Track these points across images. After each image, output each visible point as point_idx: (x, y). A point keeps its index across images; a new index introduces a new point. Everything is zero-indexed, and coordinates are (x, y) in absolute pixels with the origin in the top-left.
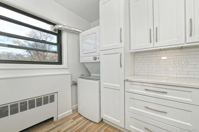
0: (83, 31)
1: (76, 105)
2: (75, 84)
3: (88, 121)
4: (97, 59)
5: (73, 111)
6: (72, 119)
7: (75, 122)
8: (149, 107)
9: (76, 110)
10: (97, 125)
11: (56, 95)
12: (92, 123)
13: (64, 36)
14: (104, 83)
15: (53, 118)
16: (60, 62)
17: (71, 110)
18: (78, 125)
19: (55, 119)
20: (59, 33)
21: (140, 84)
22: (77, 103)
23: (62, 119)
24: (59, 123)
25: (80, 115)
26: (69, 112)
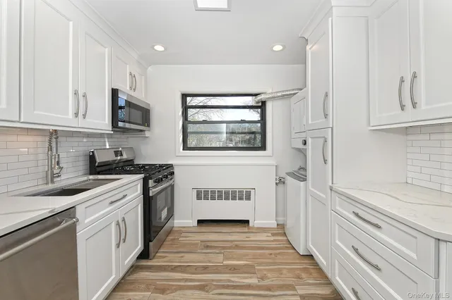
1: (283, 218)
2: (283, 181)
3: (289, 246)
5: (278, 225)
6: (271, 233)
7: (272, 238)
10: (298, 256)
11: (252, 191)
12: (293, 251)
13: (269, 106)
14: (310, 188)
15: (248, 221)
16: (263, 147)
17: (275, 222)
18: (273, 243)
19: (251, 224)
20: (262, 106)
23: (258, 228)
24: (254, 231)
25: (285, 234)
26: (272, 223)
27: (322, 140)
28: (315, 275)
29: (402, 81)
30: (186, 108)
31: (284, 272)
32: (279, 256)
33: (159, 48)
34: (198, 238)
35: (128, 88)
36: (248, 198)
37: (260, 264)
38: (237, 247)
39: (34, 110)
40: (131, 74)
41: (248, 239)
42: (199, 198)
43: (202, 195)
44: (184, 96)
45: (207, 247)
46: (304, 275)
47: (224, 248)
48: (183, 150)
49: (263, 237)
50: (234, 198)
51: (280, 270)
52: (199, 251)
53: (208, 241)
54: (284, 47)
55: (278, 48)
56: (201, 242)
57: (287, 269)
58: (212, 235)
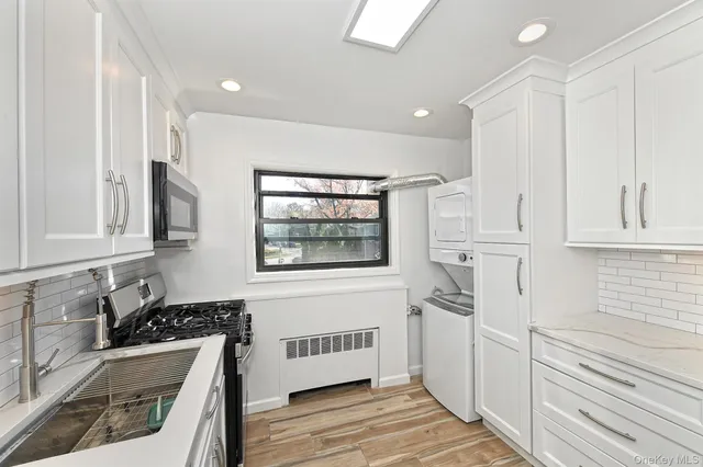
0: (445, 181)
1: (418, 367)
2: (417, 312)
3: (444, 411)
4: (468, 258)
5: (411, 378)
6: (409, 394)
7: (413, 404)
8: (591, 414)
9: (418, 379)
11: (375, 332)
12: (451, 419)
13: (394, 200)
14: (481, 324)
15: (369, 381)
16: (384, 261)
17: (407, 375)
18: (419, 412)
19: (373, 385)
20: (382, 197)
21: (570, 348)
22: (421, 362)
23: (387, 389)
24: (381, 395)
25: (428, 393)
26: (403, 377)
27: (516, 260)
28: (499, 451)
29: (624, 190)
30: (260, 195)
31: (461, 456)
32: (441, 433)
33: (231, 86)
34: (302, 428)
35: (169, 157)
36: (369, 343)
37: (423, 452)
38: (373, 430)
39: (46, 232)
40: (173, 130)
41: (381, 413)
42: (291, 354)
43: (297, 349)
44: (259, 173)
45: (328, 442)
46: (487, 456)
47: (356, 437)
48: (258, 271)
49: (401, 403)
50: (348, 347)
51: (453, 457)
52: (319, 453)
53: (324, 431)
54: (431, 113)
55: (421, 113)
56: (313, 433)
57: (462, 450)
58: (325, 417)
